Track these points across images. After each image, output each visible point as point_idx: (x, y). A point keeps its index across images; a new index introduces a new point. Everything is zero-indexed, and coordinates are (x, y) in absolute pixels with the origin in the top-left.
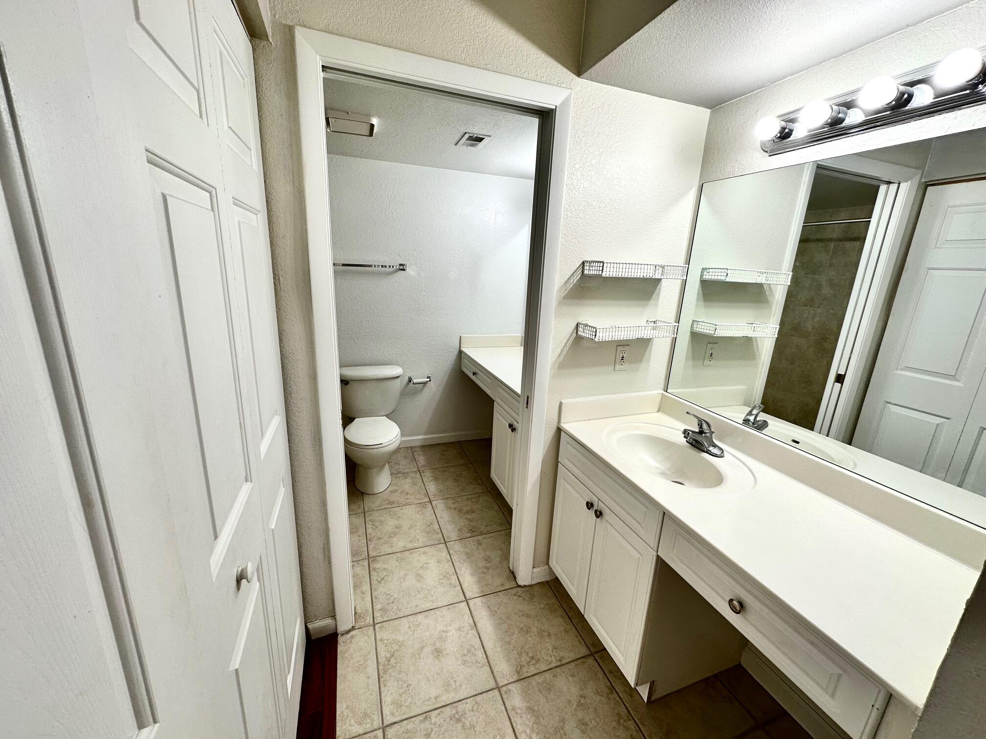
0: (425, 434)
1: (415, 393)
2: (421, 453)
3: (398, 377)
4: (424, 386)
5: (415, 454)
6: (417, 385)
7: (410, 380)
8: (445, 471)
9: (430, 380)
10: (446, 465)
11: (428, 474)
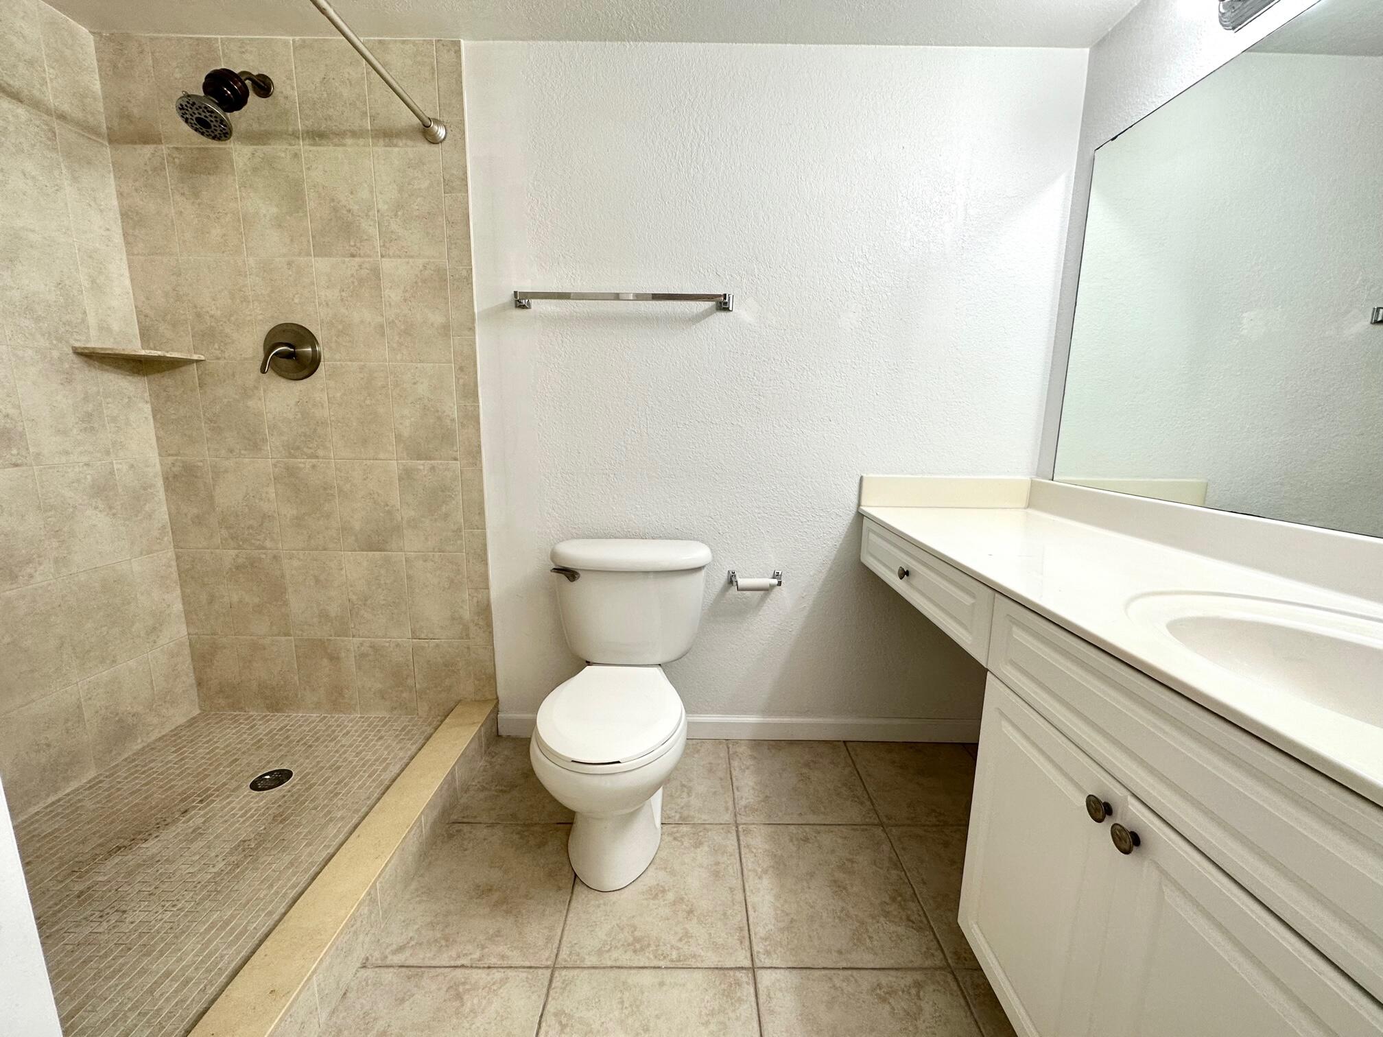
0: (766, 711)
1: (741, 612)
2: (750, 762)
3: (699, 569)
4: (763, 599)
5: (735, 763)
6: (748, 593)
7: (731, 580)
8: (806, 840)
9: (780, 584)
10: (812, 819)
11: (758, 840)
